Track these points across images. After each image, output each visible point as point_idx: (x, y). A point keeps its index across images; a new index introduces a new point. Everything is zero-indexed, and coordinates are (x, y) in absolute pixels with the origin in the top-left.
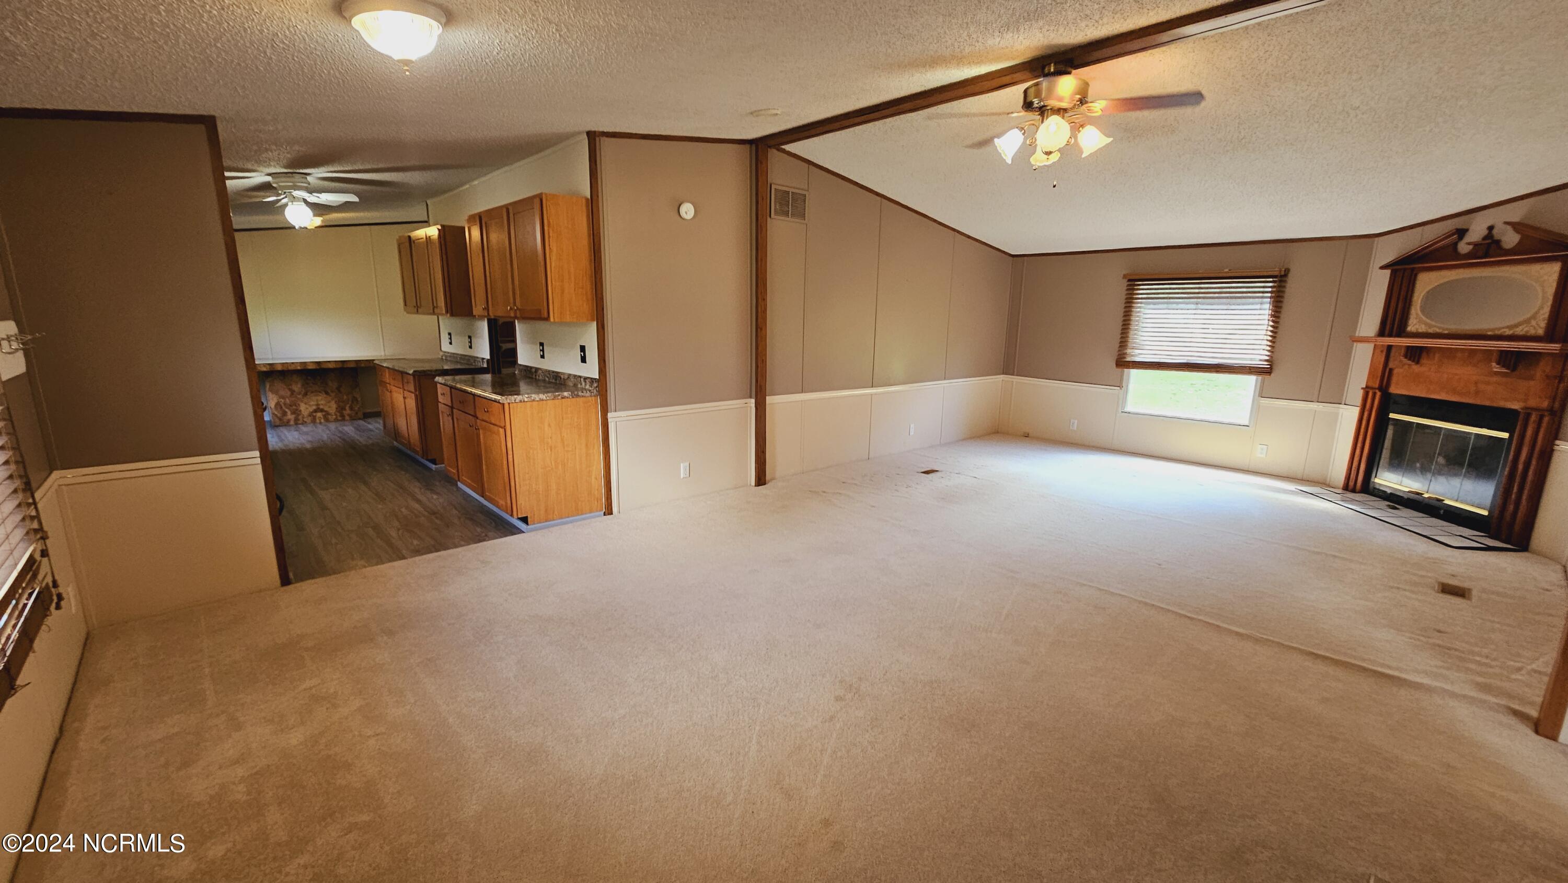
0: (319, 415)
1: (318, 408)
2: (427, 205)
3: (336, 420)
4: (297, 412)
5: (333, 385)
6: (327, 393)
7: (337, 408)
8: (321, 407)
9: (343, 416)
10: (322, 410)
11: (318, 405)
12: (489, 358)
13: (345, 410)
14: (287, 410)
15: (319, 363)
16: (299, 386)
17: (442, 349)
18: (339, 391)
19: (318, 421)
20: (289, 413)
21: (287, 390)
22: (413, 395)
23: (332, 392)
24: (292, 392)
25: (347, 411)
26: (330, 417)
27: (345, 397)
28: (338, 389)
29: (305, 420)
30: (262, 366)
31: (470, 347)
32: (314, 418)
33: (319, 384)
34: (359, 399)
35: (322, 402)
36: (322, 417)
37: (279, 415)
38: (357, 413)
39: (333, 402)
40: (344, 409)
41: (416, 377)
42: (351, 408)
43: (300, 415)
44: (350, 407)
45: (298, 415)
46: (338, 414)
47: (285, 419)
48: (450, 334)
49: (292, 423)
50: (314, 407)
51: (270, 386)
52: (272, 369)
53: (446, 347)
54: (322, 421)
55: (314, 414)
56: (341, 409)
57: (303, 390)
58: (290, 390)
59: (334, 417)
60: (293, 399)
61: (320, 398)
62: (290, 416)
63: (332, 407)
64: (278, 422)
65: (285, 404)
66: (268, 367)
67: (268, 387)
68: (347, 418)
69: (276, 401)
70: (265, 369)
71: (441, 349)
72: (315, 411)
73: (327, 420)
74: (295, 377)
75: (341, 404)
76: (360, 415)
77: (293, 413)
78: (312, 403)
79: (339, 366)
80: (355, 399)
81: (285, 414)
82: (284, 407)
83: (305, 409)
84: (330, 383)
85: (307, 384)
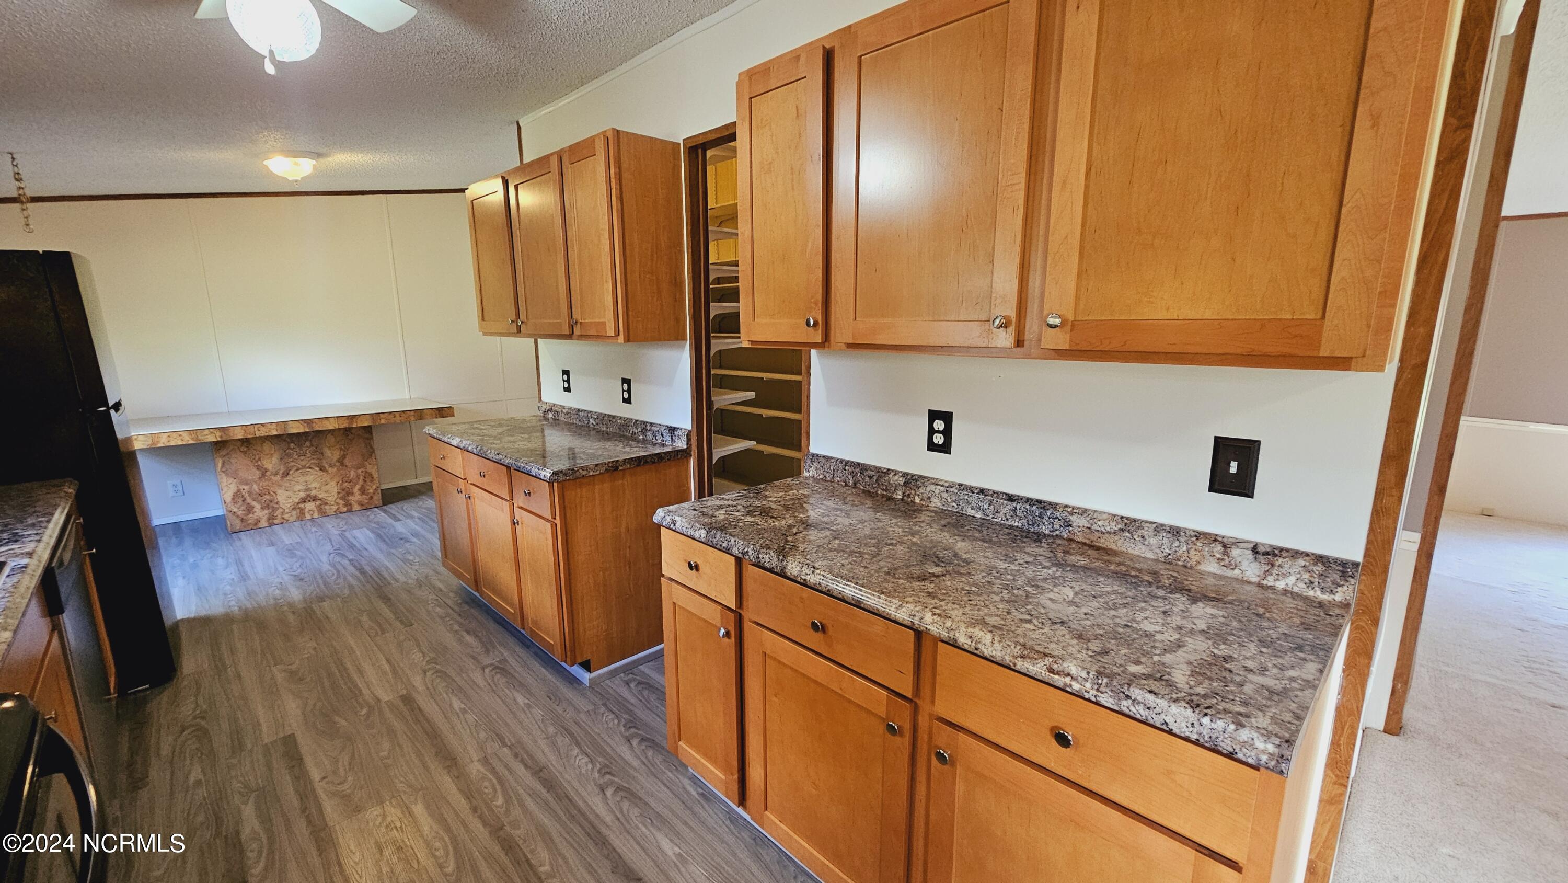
0: (310, 506)
1: (309, 495)
2: (519, 128)
3: (338, 513)
4: (270, 505)
5: (332, 454)
6: (322, 469)
7: (339, 493)
8: (313, 493)
9: (348, 504)
10: (315, 499)
11: (308, 490)
12: (690, 428)
13: (352, 494)
14: (254, 503)
15: (309, 422)
16: (275, 459)
17: (543, 399)
18: (342, 464)
19: (308, 517)
20: (257, 506)
21: (255, 469)
22: (548, 525)
23: (331, 466)
24: (264, 472)
25: (356, 497)
26: (327, 507)
27: (353, 473)
28: (341, 461)
29: (286, 516)
30: (206, 432)
31: (627, 401)
32: (302, 512)
33: (309, 455)
34: (376, 476)
35: (314, 485)
36: (315, 509)
37: (240, 513)
38: (372, 498)
39: (333, 484)
40: (349, 493)
41: (555, 484)
42: (363, 491)
43: (277, 509)
44: (359, 490)
45: (274, 509)
46: (341, 502)
47: (251, 518)
48: (566, 372)
49: (264, 523)
50: (303, 495)
51: (223, 464)
52: (225, 438)
53: (553, 394)
54: (316, 515)
55: (302, 506)
56: (345, 494)
57: (282, 467)
58: (258, 467)
59: (335, 507)
60: (265, 483)
61: (310, 478)
62: (260, 513)
63: (330, 491)
64: (238, 525)
65: (250, 493)
66: (218, 434)
67: (220, 465)
68: (356, 507)
69: (235, 489)
70: (212, 439)
71: (540, 399)
72: (304, 501)
73: (323, 514)
74: (267, 446)
75: (346, 484)
76: (378, 498)
77: (265, 506)
78: (298, 487)
79: (345, 425)
80: (368, 476)
81: (250, 509)
82: (249, 500)
83: (285, 498)
84: (328, 452)
85: (289, 455)
